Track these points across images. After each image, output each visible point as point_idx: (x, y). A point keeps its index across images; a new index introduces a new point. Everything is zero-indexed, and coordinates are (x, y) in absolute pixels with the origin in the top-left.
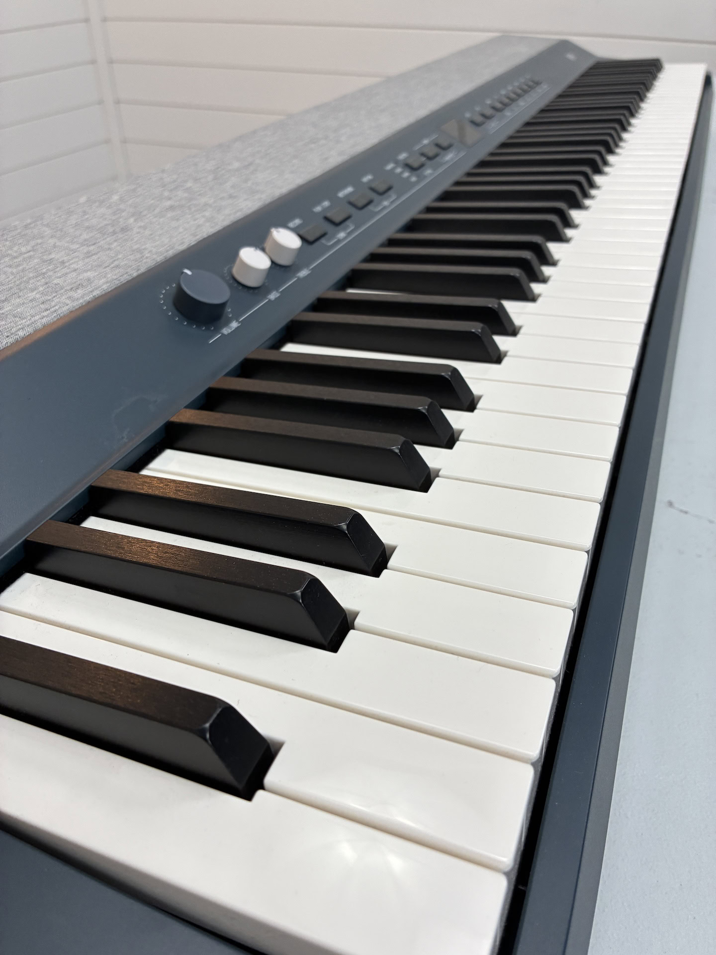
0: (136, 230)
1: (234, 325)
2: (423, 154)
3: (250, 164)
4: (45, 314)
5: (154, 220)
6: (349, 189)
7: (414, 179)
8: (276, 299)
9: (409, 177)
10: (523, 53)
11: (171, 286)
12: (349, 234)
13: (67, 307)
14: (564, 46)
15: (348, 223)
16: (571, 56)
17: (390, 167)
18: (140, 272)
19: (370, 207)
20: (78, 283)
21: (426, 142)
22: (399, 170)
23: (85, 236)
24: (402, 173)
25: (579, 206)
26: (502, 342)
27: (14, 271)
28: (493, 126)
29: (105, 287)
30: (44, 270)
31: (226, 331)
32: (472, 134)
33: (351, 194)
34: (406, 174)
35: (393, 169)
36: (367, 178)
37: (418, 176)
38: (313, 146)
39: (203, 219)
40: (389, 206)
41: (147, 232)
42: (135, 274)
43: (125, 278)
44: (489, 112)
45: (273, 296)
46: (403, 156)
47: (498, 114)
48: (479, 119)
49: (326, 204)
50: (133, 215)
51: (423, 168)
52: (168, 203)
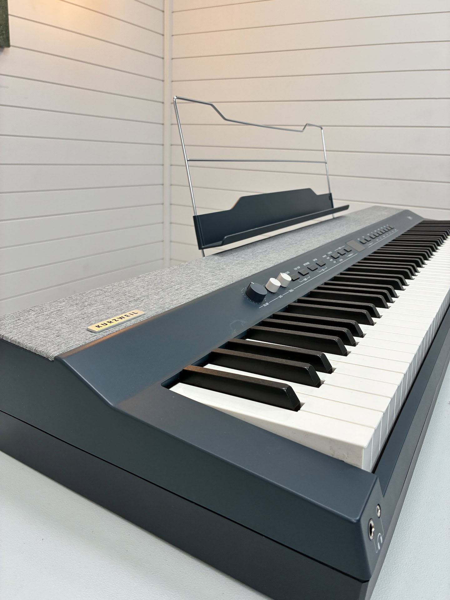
0: (227, 269)
1: (267, 304)
2: (339, 253)
3: (266, 251)
4: (205, 291)
5: (233, 267)
6: (308, 263)
7: (335, 262)
8: (281, 298)
9: (332, 261)
10: (385, 215)
11: (245, 288)
12: (308, 279)
13: (212, 290)
14: (407, 213)
15: (308, 275)
16: (410, 218)
17: (325, 256)
18: (233, 282)
19: (317, 270)
20: (213, 283)
21: (340, 248)
22: (328, 258)
23: (209, 270)
24: (329, 259)
25: (409, 278)
26: (374, 319)
27: (189, 278)
28: (370, 244)
29: (222, 285)
30: (199, 279)
31: (264, 305)
32: (360, 247)
33: (308, 265)
34: (332, 260)
35: (326, 257)
36: (315, 260)
37: (336, 261)
38: (291, 246)
39: (252, 268)
40: (324, 271)
41: (232, 270)
42: (232, 283)
43: (229, 284)
44: (369, 239)
45: (280, 297)
46: (330, 253)
47: (373, 240)
48: (364, 242)
49: (299, 267)
50: (225, 264)
51: (339, 258)
52: (237, 262)
